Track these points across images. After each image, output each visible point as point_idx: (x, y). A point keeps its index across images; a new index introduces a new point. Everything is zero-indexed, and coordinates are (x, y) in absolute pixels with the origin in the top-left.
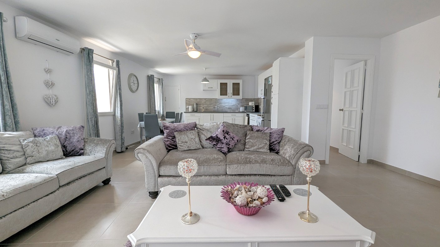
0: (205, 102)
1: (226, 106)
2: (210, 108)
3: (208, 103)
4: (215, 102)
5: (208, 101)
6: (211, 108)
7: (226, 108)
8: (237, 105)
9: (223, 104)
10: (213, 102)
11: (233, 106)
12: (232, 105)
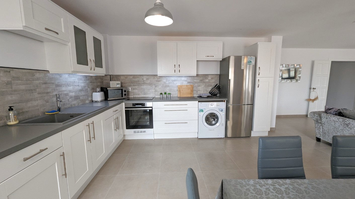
0: (9, 83)
1: (70, 91)
2: (29, 104)
3: (23, 87)
4: (45, 83)
5: (18, 78)
6: (35, 103)
7: (71, 97)
8: (86, 88)
9: (64, 89)
10: (37, 82)
11: (81, 90)
12: (80, 88)
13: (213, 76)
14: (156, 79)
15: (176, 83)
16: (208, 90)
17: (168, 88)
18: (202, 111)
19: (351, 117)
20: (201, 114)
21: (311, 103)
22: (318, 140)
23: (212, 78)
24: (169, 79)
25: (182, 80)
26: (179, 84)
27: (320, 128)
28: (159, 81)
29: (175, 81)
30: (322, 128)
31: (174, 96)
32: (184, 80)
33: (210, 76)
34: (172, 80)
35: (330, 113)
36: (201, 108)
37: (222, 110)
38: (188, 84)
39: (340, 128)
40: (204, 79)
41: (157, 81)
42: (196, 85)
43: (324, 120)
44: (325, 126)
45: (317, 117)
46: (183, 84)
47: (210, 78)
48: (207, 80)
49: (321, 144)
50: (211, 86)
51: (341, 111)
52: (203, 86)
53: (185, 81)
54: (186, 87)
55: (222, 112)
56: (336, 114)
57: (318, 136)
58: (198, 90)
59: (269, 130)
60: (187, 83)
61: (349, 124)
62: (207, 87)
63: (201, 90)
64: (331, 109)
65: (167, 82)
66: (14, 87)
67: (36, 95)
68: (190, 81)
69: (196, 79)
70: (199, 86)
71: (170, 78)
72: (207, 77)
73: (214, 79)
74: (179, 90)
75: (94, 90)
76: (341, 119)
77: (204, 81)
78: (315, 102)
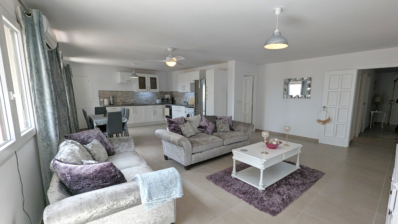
0: (122, 95)
2: (127, 100)
4: (132, 95)
7: (144, 100)
8: (153, 97)
9: (140, 97)
10: (130, 95)
11: (149, 98)
12: (149, 97)
18: (186, 112)
20: (186, 114)
66: (123, 96)
67: (129, 98)
75: (158, 98)
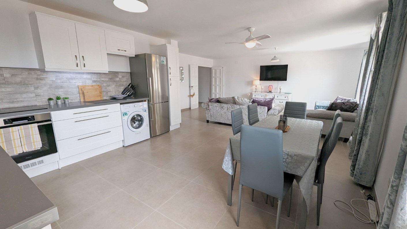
13: (123, 74)
14: (35, 76)
15: (75, 83)
16: (120, 90)
17: (62, 90)
18: (126, 114)
19: (223, 102)
20: (126, 117)
21: (191, 98)
22: (208, 121)
23: (123, 77)
24: (61, 77)
25: (84, 78)
26: (79, 83)
27: (208, 113)
28: (41, 80)
29: (72, 79)
30: (210, 113)
31: (73, 101)
32: (86, 78)
33: (121, 74)
34: (67, 78)
35: (213, 102)
36: (124, 111)
37: (146, 110)
38: (94, 84)
39: (219, 110)
40: (114, 77)
41: (37, 79)
42: (105, 85)
43: (210, 107)
44: (211, 111)
45: (206, 106)
46: (86, 83)
47: (120, 77)
48: (118, 79)
49: (209, 124)
50: (123, 85)
51: (219, 99)
52: (113, 86)
53: (89, 79)
54: (92, 87)
55: (145, 112)
56: (216, 102)
57: (208, 119)
58: (108, 92)
59: (181, 122)
60: (91, 82)
61: (223, 106)
62: (119, 88)
63: (111, 91)
64: (212, 99)
65: (59, 81)
68: (95, 80)
69: (103, 77)
70: (109, 86)
71: (62, 74)
72: (117, 75)
73: (126, 77)
74: (81, 92)
76: (219, 104)
77: (114, 79)
78: (194, 97)
